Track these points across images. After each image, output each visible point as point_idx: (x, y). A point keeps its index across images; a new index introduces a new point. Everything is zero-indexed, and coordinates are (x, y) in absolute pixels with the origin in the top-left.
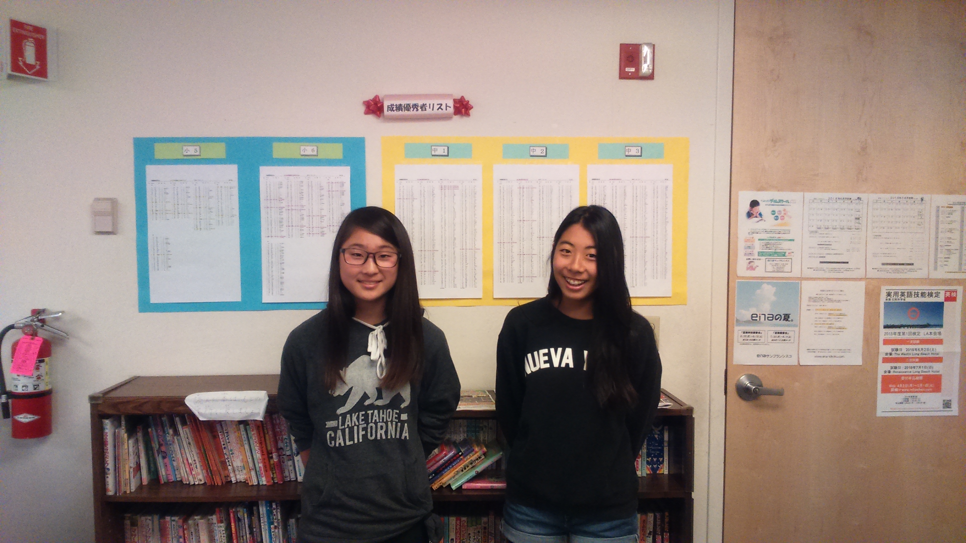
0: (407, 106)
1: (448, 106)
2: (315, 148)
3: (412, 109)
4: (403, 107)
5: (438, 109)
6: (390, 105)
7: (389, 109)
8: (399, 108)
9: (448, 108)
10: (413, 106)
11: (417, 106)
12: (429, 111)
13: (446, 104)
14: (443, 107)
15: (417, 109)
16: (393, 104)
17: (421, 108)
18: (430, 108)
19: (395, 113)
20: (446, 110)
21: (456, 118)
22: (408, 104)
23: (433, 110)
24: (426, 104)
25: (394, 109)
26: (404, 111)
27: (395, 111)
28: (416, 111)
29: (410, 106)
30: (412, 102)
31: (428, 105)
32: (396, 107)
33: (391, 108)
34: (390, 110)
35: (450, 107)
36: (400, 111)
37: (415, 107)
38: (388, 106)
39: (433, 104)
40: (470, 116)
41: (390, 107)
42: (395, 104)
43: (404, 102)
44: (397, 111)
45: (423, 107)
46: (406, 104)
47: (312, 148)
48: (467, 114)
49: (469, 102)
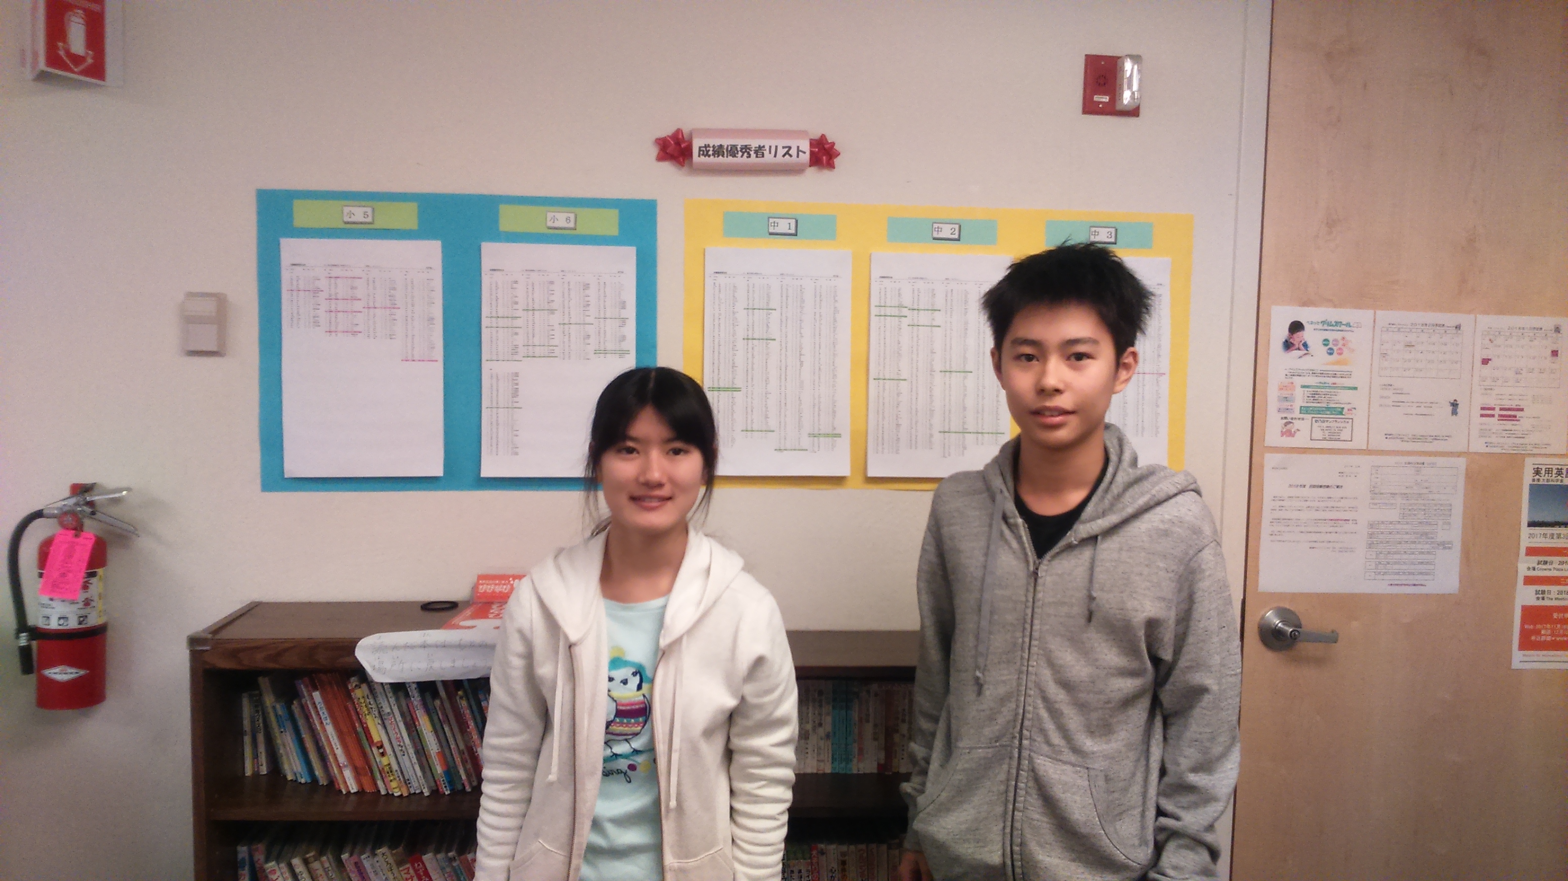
0: (731, 148)
1: (801, 151)
2: (572, 216)
3: (740, 154)
4: (725, 151)
5: (784, 156)
6: (704, 145)
7: (701, 153)
8: (719, 151)
9: (800, 153)
10: (742, 149)
11: (749, 149)
12: (768, 158)
13: (798, 147)
14: (793, 152)
15: (749, 153)
16: (709, 145)
17: (756, 152)
18: (770, 153)
19: (712, 160)
20: (798, 156)
21: (812, 172)
22: (734, 146)
23: (775, 156)
24: (764, 147)
25: (711, 153)
26: (727, 157)
27: (712, 157)
28: (747, 157)
29: (737, 148)
30: (740, 142)
31: (767, 148)
32: (713, 151)
33: (704, 152)
34: (703, 155)
35: (804, 153)
36: (721, 157)
37: (746, 151)
38: (700, 147)
39: (776, 147)
40: (834, 168)
41: (704, 149)
42: (711, 145)
43: (726, 142)
44: (715, 157)
45: (759, 151)
46: (730, 145)
47: (566, 215)
48: (831, 166)
49: (833, 144)
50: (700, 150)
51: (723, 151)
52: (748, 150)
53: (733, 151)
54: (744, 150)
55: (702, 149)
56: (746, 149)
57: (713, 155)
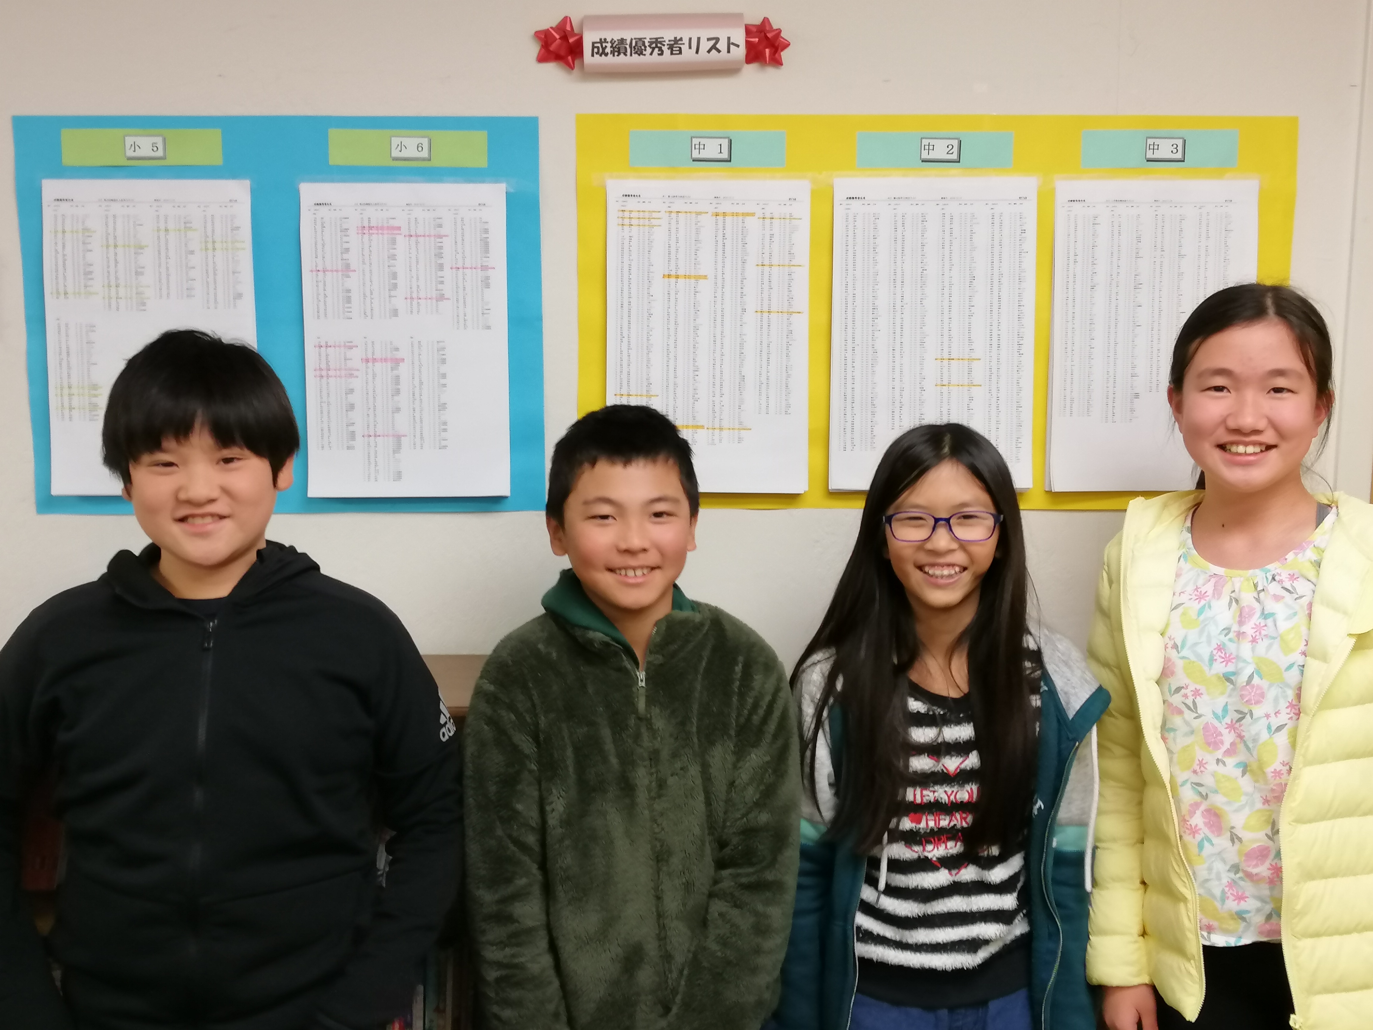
0: (636, 42)
1: (733, 44)
2: (425, 142)
3: (649, 50)
4: (628, 47)
5: (709, 51)
6: (598, 40)
7: (596, 50)
8: (619, 48)
9: (732, 46)
10: (651, 43)
11: (660, 43)
12: (688, 54)
13: (729, 38)
14: (722, 45)
15: (660, 49)
16: (605, 39)
17: (671, 47)
18: (690, 48)
19: (610, 60)
20: (729, 52)
21: (751, 70)
22: (640, 39)
23: (697, 52)
24: (681, 39)
25: (608, 50)
26: (631, 55)
27: (610, 56)
28: (659, 54)
29: (644, 42)
30: (648, 35)
31: (686, 41)
32: (611, 47)
33: (599, 49)
34: (597, 53)
35: (738, 46)
36: (622, 55)
37: (657, 46)
38: (593, 43)
39: (699, 39)
40: (782, 64)
41: (599, 45)
42: (609, 40)
43: (629, 35)
44: (614, 55)
45: (675, 46)
46: (635, 39)
47: (417, 141)
48: (777, 62)
49: (779, 31)
50: (593, 47)
51: (626, 48)
52: (659, 45)
53: (638, 46)
54: (654, 45)
55: (596, 45)
56: (657, 44)
57: (613, 53)
